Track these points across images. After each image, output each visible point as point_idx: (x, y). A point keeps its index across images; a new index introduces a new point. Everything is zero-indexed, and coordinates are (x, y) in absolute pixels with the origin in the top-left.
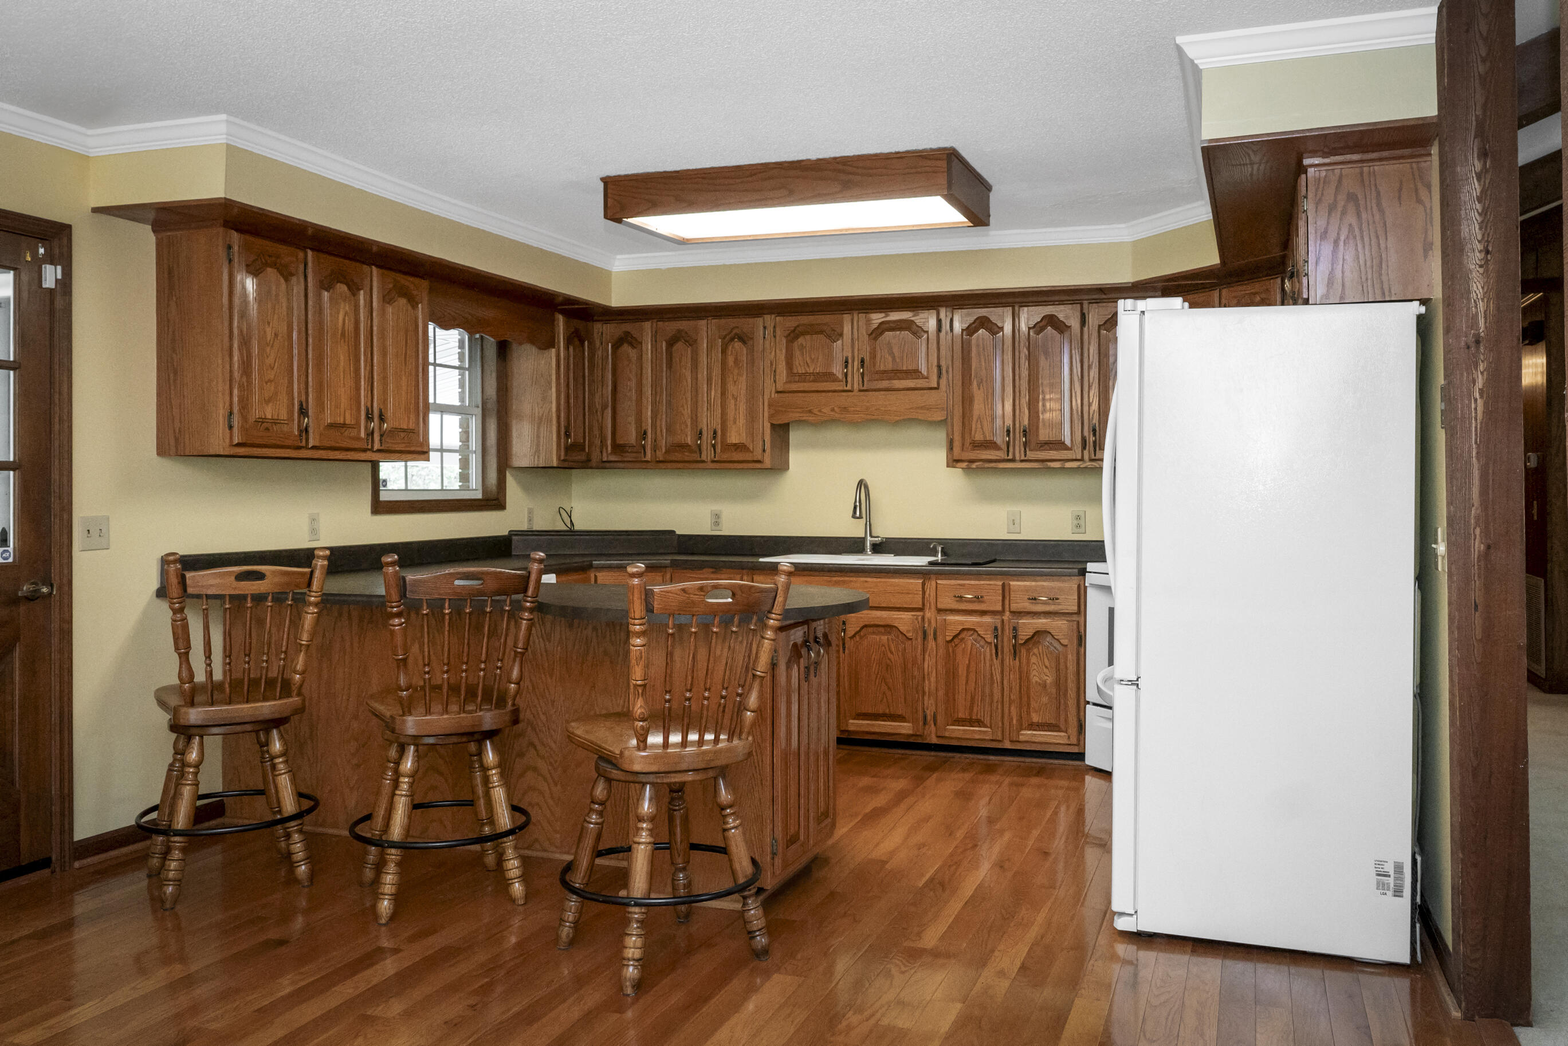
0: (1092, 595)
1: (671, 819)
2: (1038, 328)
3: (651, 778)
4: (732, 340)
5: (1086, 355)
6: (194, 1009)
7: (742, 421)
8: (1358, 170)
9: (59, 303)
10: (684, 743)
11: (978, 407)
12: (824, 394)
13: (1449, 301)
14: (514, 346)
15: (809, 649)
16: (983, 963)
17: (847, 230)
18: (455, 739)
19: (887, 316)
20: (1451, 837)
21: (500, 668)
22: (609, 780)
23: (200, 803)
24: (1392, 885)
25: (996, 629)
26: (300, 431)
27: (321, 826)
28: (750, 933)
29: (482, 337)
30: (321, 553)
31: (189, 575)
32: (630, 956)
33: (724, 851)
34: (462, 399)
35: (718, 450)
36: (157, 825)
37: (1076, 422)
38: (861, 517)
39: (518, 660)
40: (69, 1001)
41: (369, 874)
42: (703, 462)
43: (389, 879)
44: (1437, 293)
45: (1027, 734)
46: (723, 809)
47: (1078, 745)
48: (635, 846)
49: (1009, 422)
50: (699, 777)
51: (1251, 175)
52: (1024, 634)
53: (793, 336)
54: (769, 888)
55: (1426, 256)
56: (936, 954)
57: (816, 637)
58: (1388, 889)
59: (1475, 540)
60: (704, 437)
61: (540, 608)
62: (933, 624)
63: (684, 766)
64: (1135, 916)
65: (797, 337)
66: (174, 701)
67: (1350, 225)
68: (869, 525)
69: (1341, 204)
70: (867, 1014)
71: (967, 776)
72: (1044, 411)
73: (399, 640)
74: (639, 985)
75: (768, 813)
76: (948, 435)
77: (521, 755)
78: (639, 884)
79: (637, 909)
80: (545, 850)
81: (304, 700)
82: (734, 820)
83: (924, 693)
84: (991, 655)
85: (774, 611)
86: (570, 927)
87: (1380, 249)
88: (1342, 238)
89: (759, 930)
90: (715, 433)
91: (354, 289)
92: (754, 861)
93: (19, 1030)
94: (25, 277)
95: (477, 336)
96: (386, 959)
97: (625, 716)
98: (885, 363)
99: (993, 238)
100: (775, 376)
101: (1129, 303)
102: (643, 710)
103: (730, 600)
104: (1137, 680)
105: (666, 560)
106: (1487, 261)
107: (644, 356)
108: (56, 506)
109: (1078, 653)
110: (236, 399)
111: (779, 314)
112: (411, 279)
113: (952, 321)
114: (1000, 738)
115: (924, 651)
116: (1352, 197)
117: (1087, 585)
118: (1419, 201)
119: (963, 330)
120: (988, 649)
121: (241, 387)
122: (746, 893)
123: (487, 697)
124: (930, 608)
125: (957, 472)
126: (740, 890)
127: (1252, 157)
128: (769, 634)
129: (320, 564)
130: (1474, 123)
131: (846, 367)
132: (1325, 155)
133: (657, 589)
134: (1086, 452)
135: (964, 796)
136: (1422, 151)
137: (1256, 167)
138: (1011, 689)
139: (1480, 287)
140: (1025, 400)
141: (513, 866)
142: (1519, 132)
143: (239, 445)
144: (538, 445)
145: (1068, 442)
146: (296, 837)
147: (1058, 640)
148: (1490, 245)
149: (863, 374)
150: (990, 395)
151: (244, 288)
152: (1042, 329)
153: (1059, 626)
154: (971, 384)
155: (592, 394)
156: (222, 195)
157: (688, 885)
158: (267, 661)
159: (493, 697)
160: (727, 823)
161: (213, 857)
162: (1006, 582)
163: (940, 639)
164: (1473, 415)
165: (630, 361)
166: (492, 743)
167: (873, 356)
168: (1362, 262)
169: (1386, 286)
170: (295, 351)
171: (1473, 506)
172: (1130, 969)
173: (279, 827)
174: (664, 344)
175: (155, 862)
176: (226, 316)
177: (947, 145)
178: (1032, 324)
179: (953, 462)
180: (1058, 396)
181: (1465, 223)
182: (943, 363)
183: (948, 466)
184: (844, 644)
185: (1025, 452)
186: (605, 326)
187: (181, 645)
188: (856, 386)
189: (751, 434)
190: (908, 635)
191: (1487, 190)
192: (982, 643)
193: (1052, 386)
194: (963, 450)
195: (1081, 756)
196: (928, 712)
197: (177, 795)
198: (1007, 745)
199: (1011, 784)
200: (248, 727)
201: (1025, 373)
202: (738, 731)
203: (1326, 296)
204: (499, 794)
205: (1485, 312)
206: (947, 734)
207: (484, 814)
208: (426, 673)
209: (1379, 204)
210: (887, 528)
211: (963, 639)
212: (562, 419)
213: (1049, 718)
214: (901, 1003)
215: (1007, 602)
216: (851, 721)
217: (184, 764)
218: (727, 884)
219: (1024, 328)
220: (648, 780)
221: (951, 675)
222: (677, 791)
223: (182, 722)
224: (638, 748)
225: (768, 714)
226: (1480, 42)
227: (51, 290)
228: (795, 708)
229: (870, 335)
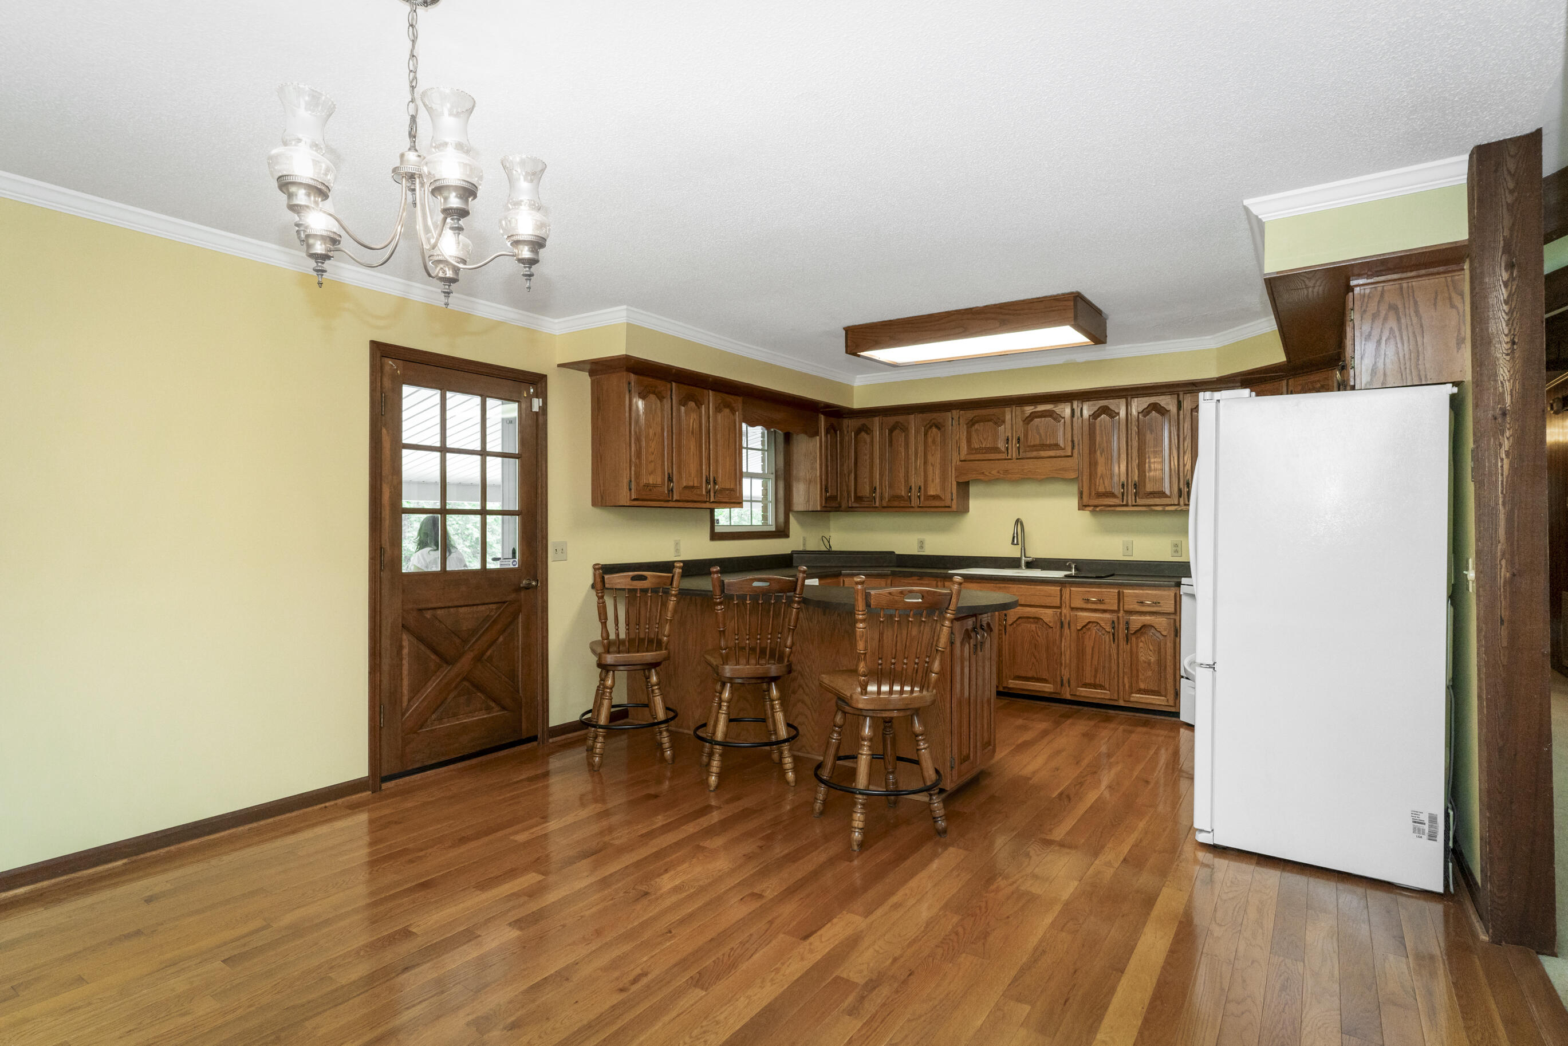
0: (1185, 600)
1: (884, 741)
2: (1146, 412)
3: (871, 713)
4: (931, 427)
5: (1181, 430)
6: (610, 830)
7: (937, 480)
8: (1397, 286)
9: (541, 419)
10: (891, 692)
11: (1101, 469)
12: (992, 462)
13: (1477, 383)
14: (795, 436)
15: (977, 633)
16: (1096, 855)
17: (1005, 352)
18: (754, 681)
19: (1036, 408)
20: (1480, 799)
21: (780, 638)
22: (845, 713)
23: (613, 710)
24: (1427, 831)
25: (1113, 622)
26: (669, 491)
27: (680, 727)
28: (934, 818)
29: (775, 431)
30: (678, 565)
31: (606, 577)
32: (856, 826)
33: (917, 762)
34: (763, 469)
35: (922, 498)
36: (591, 721)
37: (1174, 476)
38: (1017, 544)
39: (791, 633)
40: (545, 818)
41: (705, 759)
42: (913, 507)
43: (715, 764)
44: (1468, 377)
45: (1136, 697)
46: (917, 736)
47: (1175, 706)
48: (859, 756)
49: (1123, 478)
50: (901, 714)
51: (1307, 296)
52: (1134, 627)
53: (971, 423)
54: (948, 789)
55: (1459, 349)
56: (1062, 845)
57: (981, 625)
58: (1424, 833)
59: (1501, 569)
60: (913, 491)
61: (805, 601)
62: (1068, 619)
63: (891, 707)
64: (1212, 833)
65: (973, 425)
66: (600, 650)
67: (1391, 329)
68: (1024, 549)
69: (1383, 313)
70: (1011, 880)
71: (1092, 723)
72: (1150, 470)
73: (721, 619)
74: (862, 845)
75: (948, 741)
76: (1079, 489)
77: (794, 692)
78: (862, 780)
79: (860, 796)
80: (808, 753)
81: (669, 653)
82: (924, 744)
83: (1061, 664)
84: (1110, 641)
85: (950, 608)
86: (820, 803)
87: (1417, 345)
88: (1384, 339)
89: (940, 817)
90: (920, 488)
91: (699, 404)
92: (937, 772)
93: (516, 833)
94: (523, 406)
95: (772, 430)
96: (713, 812)
97: (854, 672)
98: (1034, 439)
99: (1109, 351)
100: (959, 450)
101: (1208, 394)
102: (864, 670)
103: (920, 600)
104: (1214, 665)
105: (887, 571)
106: (1513, 350)
107: (874, 439)
108: (539, 535)
109: (1175, 643)
110: (633, 473)
111: (962, 409)
112: (733, 397)
113: (1082, 409)
114: (1116, 698)
115: (1061, 636)
116: (1393, 308)
117: (1181, 593)
118: (1453, 306)
119: (1090, 416)
120: (1107, 637)
121: (636, 466)
122: (932, 792)
123: (772, 656)
124: (1066, 607)
125: (1086, 514)
126: (927, 789)
127: (1307, 282)
128: (947, 623)
129: (678, 571)
130: (1502, 242)
131: (1008, 443)
132: (1369, 277)
133: (873, 592)
134: (1182, 500)
135: (1089, 736)
136: (1454, 267)
137: (1310, 290)
138: (1124, 664)
139: (1506, 371)
140: (1135, 462)
141: (788, 762)
142: (1545, 246)
143: (635, 500)
144: (809, 497)
145: (1168, 492)
146: (665, 734)
147: (1159, 632)
148: (1516, 337)
149: (1019, 448)
150: (1109, 460)
151: (637, 407)
152: (1148, 413)
153: (1161, 622)
154: (1095, 452)
155: (842, 465)
156: (624, 353)
157: (896, 783)
158: (648, 629)
159: (775, 654)
160: (920, 745)
161: (622, 741)
162: (1121, 590)
163: (1073, 627)
164: (1500, 471)
165: (866, 443)
166: (776, 685)
167: (1026, 435)
168: (1401, 355)
169: (1422, 373)
170: (666, 443)
171: (1499, 542)
172: (1208, 870)
173: (656, 727)
174: (887, 431)
175: (590, 742)
176: (627, 423)
177: (1074, 290)
178: (1140, 410)
179: (1082, 506)
180: (1160, 460)
181: (1493, 321)
182: (1076, 439)
183: (1079, 509)
184: (1005, 629)
185: (1136, 499)
186: (850, 421)
187: (602, 618)
188: (1014, 456)
189: (943, 489)
190: (1050, 625)
191: (1514, 294)
192: (1103, 632)
193: (1155, 452)
194: (1090, 498)
195: (1177, 714)
196: (1064, 678)
197: (601, 704)
198: (1122, 703)
199: (1124, 731)
200: (638, 667)
201: (1135, 444)
202: (926, 686)
203: (1371, 382)
204: (780, 716)
205: (1511, 391)
206: (1078, 694)
207: (771, 728)
208: (736, 639)
209: (1417, 312)
210: (1036, 552)
211: (1090, 628)
212: (823, 481)
213: (1152, 686)
214: (1035, 877)
215: (1121, 605)
216: (1010, 681)
217: (605, 687)
218: (920, 785)
219: (1134, 412)
220: (868, 714)
221: (1080, 654)
222: (889, 721)
223: (603, 662)
224: (862, 694)
225: (947, 676)
226: (1508, 178)
227: (536, 413)
228: (967, 670)
229: (1024, 421)
